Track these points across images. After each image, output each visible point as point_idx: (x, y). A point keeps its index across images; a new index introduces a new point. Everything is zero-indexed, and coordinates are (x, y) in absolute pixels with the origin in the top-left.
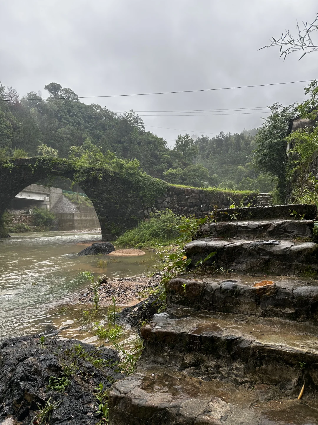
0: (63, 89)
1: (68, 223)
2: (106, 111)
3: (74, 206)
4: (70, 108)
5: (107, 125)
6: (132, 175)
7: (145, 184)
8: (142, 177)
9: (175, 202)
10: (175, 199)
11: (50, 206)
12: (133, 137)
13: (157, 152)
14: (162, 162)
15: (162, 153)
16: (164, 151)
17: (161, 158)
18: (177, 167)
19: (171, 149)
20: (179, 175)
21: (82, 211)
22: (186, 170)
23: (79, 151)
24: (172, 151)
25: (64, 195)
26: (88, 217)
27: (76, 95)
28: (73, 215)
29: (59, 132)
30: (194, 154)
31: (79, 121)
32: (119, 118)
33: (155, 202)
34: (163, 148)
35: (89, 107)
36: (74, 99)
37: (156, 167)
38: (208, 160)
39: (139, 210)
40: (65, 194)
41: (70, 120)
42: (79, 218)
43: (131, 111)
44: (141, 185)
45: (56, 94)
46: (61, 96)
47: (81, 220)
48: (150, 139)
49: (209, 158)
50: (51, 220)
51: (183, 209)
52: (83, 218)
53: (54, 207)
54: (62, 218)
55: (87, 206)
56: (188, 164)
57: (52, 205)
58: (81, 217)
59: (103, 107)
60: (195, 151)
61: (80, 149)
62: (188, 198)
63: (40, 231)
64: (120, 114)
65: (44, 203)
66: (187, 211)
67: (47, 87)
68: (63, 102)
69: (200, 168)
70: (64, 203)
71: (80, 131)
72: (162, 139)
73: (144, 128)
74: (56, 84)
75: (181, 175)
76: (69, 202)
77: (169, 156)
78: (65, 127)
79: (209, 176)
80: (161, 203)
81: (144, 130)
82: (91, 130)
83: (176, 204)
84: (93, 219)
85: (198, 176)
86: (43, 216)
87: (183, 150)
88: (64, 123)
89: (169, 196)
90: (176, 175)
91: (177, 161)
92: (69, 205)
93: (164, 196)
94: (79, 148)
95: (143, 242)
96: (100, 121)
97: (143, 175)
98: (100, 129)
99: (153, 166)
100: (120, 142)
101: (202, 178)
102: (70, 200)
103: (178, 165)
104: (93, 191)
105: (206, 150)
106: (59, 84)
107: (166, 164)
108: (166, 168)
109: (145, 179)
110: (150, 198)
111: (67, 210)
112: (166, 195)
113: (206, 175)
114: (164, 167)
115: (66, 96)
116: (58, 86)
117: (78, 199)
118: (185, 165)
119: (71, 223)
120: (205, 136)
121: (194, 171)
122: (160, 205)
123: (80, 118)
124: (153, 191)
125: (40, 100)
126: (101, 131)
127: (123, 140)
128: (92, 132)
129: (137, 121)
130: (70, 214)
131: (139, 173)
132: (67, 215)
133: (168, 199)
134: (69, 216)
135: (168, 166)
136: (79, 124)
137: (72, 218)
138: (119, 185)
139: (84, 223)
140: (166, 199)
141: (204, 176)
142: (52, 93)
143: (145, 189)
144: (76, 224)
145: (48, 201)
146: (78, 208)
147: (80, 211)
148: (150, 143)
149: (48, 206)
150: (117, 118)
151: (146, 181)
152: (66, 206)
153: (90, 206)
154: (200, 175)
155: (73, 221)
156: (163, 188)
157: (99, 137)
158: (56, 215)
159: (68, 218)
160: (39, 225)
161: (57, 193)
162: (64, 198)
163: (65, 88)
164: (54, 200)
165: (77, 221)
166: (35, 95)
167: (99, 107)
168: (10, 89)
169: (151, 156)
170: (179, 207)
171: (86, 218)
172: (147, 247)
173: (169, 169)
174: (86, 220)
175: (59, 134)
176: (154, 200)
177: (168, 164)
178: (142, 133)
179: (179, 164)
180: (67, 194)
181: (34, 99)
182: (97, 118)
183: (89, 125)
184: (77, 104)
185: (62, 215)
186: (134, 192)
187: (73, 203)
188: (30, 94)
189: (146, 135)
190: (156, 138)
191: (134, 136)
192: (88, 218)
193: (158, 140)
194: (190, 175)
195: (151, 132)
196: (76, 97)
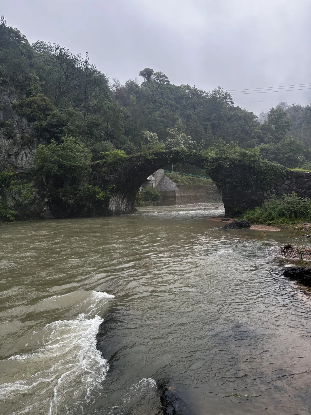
0: (155, 73)
1: (171, 199)
2: (195, 90)
3: (174, 184)
4: (162, 91)
5: (196, 104)
6: (253, 162)
7: (265, 170)
8: (263, 163)
9: (293, 185)
10: (293, 182)
11: (155, 184)
12: (223, 114)
13: (248, 128)
14: (253, 137)
15: (252, 128)
16: (255, 126)
17: (252, 133)
18: (269, 142)
19: (262, 122)
20: (271, 150)
21: (181, 189)
22: (279, 145)
23: (174, 133)
24: (263, 126)
25: (166, 175)
26: (186, 193)
27: (167, 78)
28: (174, 192)
29: (154, 116)
30: (287, 127)
31: (170, 103)
32: (207, 95)
33: (275, 185)
34: (253, 122)
35: (179, 87)
36: (165, 81)
37: (246, 142)
38: (300, 130)
39: (259, 191)
40: (166, 173)
41: (163, 103)
42: (179, 195)
43: (220, 87)
44: (262, 170)
45: (149, 78)
46: (154, 80)
47: (181, 197)
48: (240, 114)
49: (301, 128)
50: (157, 196)
51: (301, 191)
52: (182, 194)
53: (158, 185)
54: (166, 195)
55: (185, 184)
56: (281, 138)
57: (157, 184)
58: (181, 194)
59: (192, 87)
60: (289, 124)
61: (175, 131)
62: (307, 181)
63: (149, 205)
64: (208, 91)
65: (151, 182)
66: (305, 192)
67: (142, 73)
68: (156, 86)
69: (295, 142)
70: (166, 182)
71: (172, 113)
72: (252, 113)
73: (233, 103)
74: (150, 69)
75: (274, 149)
76: (171, 181)
77: (260, 131)
78: (159, 110)
79: (305, 150)
80: (280, 186)
81: (233, 106)
82: (181, 110)
83: (294, 187)
84: (190, 196)
85: (292, 151)
86: (151, 193)
87: (275, 124)
88: (158, 106)
89: (288, 179)
90: (268, 150)
91: (269, 135)
92: (170, 183)
93: (283, 179)
94: (173, 130)
95: (271, 220)
96: (189, 101)
97: (263, 161)
98: (190, 109)
99: (243, 142)
100: (209, 120)
101: (297, 152)
102: (171, 178)
103: (270, 140)
104: (217, 176)
105: (298, 119)
106: (152, 69)
107: (257, 139)
108: (257, 143)
109: (265, 164)
110: (270, 182)
111: (169, 187)
112: (285, 179)
113: (301, 149)
114: (255, 143)
115: (158, 79)
116: (151, 71)
117: (177, 178)
118: (278, 139)
119: (173, 199)
120: (296, 104)
121: (288, 146)
122: (279, 187)
123: (172, 100)
124: (273, 175)
125: (137, 86)
126: (190, 111)
127: (212, 117)
128: (182, 112)
129: (226, 97)
130: (172, 191)
131: (259, 159)
132: (170, 192)
133: (287, 182)
134: (171, 193)
135: (259, 141)
136: (171, 105)
137: (173, 195)
138: (241, 171)
139: (183, 199)
140: (284, 182)
141: (300, 150)
142: (146, 78)
143: (265, 174)
144: (177, 200)
145: (153, 180)
146: (178, 186)
147: (180, 189)
148: (240, 118)
149: (154, 185)
150: (206, 96)
151: (267, 166)
152: (168, 184)
153: (187, 183)
154: (295, 149)
155: (174, 197)
156: (283, 173)
157: (189, 117)
158: (161, 192)
159: (171, 194)
160: (148, 200)
161: (160, 173)
162: (166, 177)
163: (157, 72)
164: (159, 179)
165: (178, 197)
166: (132, 82)
167: (189, 87)
168: (115, 80)
169: (241, 132)
170: (298, 189)
171: (185, 195)
172: (276, 224)
173: (260, 144)
174: (184, 197)
175: (155, 117)
176: (273, 183)
177: (259, 139)
178: (232, 109)
179: (271, 138)
180: (168, 174)
181: (132, 86)
182: (187, 97)
183: (180, 106)
184: (168, 86)
185: (165, 192)
186: (255, 177)
187: (173, 181)
188: (128, 81)
189: (236, 110)
190: (245, 112)
191: (224, 112)
192: (186, 195)
193: (248, 115)
194: (284, 149)
195: (240, 107)
196: (167, 80)
